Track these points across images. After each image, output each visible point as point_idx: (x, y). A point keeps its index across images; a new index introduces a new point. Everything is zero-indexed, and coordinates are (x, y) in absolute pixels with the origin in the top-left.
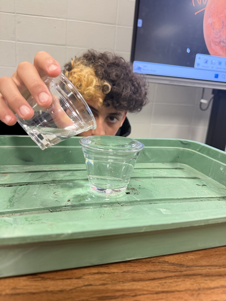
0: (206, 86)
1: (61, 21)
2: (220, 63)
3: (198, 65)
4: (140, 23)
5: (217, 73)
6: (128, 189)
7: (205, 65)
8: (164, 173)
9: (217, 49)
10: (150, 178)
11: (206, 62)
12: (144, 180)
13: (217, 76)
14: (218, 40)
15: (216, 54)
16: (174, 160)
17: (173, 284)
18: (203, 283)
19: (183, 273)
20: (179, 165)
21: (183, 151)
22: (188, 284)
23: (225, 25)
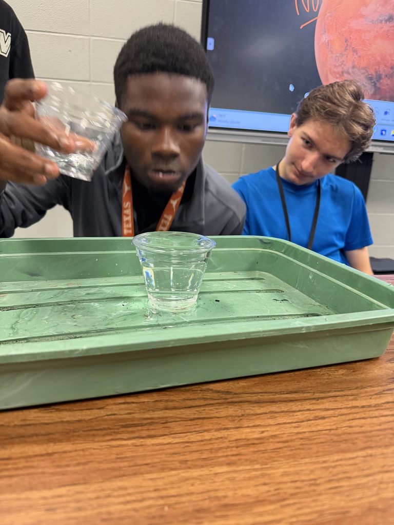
1: (80, 39)
4: (210, 44)
8: (232, 286)
14: (339, 70)
16: (252, 267)
17: (212, 411)
18: (249, 409)
19: (228, 400)
20: (257, 274)
21: (263, 254)
22: (231, 410)
23: (349, 44)
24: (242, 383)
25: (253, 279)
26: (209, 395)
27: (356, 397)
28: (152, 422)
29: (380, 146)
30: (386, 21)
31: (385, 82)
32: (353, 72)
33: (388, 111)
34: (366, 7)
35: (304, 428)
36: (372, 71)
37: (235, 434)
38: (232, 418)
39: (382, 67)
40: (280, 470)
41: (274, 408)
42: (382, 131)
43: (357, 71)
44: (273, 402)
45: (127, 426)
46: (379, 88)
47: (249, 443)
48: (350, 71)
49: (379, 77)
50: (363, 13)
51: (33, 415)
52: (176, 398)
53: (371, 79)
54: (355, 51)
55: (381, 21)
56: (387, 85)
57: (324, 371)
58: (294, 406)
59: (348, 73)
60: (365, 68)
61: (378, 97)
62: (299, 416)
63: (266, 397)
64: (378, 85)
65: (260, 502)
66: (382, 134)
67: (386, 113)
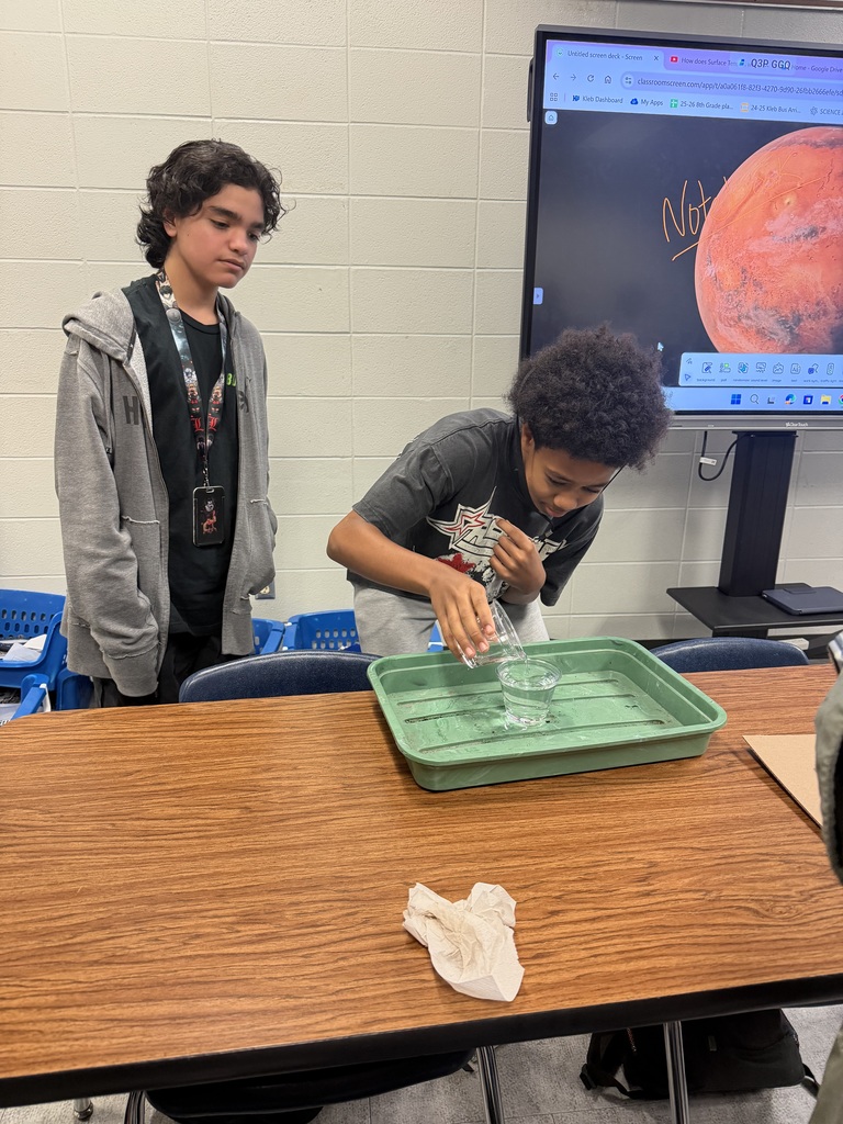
0: (711, 427)
1: (335, 271)
2: (743, 368)
3: (688, 377)
4: (538, 297)
5: (737, 392)
6: (547, 717)
7: (707, 376)
8: (588, 691)
9: (733, 334)
10: (570, 700)
11: (708, 368)
12: (564, 704)
13: (736, 400)
14: (735, 314)
15: (732, 348)
16: (605, 668)
17: (587, 789)
18: (609, 788)
19: (595, 782)
20: (611, 675)
21: (616, 654)
22: (598, 788)
23: (749, 275)
24: (604, 773)
25: (606, 681)
26: (584, 780)
27: (676, 782)
28: (554, 794)
29: (803, 421)
30: (806, 236)
31: (807, 324)
32: (756, 316)
33: (815, 367)
34: (774, 219)
35: (641, 798)
36: (787, 312)
37: (602, 800)
38: (600, 792)
39: (802, 304)
40: (626, 815)
41: (624, 787)
42: (805, 397)
43: (761, 313)
44: (624, 784)
45: (540, 795)
46: (798, 335)
47: (609, 804)
48: (751, 314)
49: (799, 320)
50: (770, 229)
51: (488, 789)
52: (564, 781)
53: (785, 323)
54: (758, 285)
55: (798, 238)
56: (812, 329)
57: (658, 765)
58: (636, 786)
59: (748, 317)
60: (776, 309)
61: (797, 348)
62: (639, 791)
63: (619, 781)
64: (796, 331)
65: (616, 826)
66: (805, 402)
67: (811, 371)
